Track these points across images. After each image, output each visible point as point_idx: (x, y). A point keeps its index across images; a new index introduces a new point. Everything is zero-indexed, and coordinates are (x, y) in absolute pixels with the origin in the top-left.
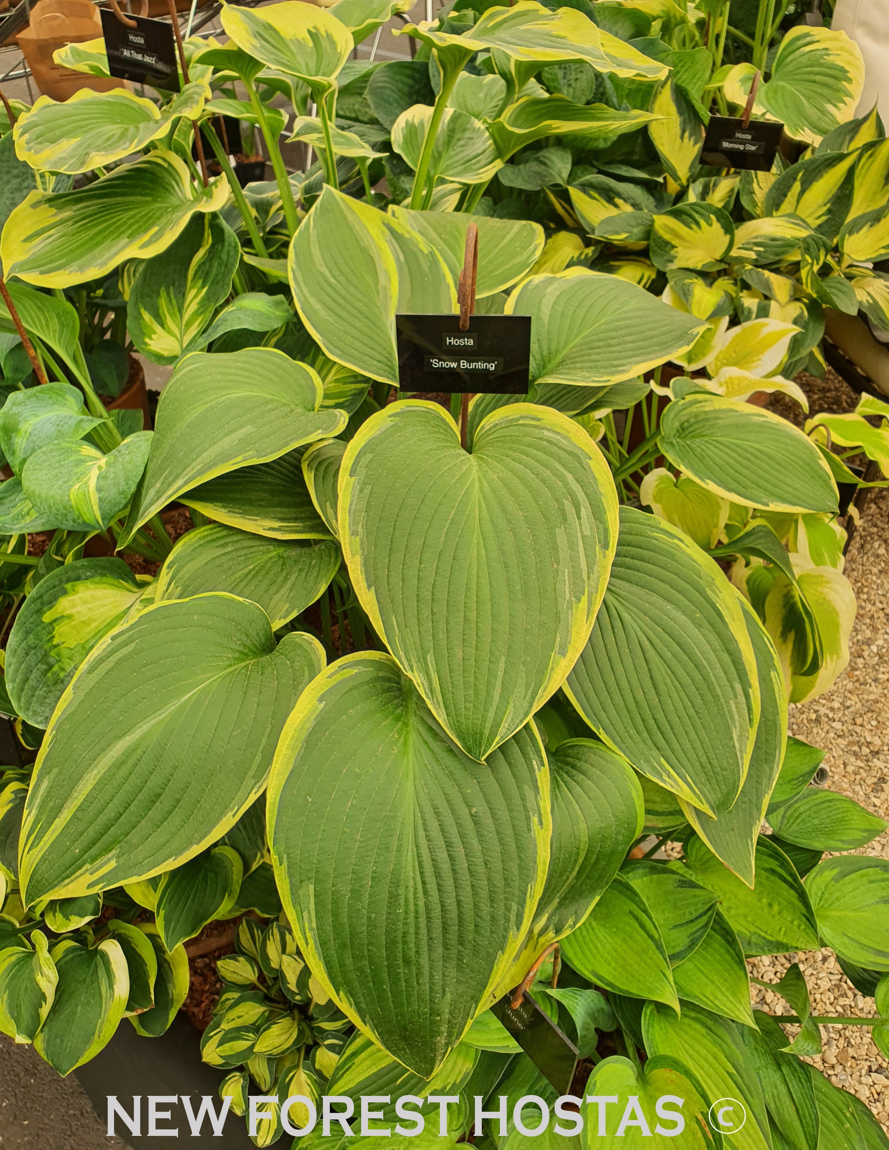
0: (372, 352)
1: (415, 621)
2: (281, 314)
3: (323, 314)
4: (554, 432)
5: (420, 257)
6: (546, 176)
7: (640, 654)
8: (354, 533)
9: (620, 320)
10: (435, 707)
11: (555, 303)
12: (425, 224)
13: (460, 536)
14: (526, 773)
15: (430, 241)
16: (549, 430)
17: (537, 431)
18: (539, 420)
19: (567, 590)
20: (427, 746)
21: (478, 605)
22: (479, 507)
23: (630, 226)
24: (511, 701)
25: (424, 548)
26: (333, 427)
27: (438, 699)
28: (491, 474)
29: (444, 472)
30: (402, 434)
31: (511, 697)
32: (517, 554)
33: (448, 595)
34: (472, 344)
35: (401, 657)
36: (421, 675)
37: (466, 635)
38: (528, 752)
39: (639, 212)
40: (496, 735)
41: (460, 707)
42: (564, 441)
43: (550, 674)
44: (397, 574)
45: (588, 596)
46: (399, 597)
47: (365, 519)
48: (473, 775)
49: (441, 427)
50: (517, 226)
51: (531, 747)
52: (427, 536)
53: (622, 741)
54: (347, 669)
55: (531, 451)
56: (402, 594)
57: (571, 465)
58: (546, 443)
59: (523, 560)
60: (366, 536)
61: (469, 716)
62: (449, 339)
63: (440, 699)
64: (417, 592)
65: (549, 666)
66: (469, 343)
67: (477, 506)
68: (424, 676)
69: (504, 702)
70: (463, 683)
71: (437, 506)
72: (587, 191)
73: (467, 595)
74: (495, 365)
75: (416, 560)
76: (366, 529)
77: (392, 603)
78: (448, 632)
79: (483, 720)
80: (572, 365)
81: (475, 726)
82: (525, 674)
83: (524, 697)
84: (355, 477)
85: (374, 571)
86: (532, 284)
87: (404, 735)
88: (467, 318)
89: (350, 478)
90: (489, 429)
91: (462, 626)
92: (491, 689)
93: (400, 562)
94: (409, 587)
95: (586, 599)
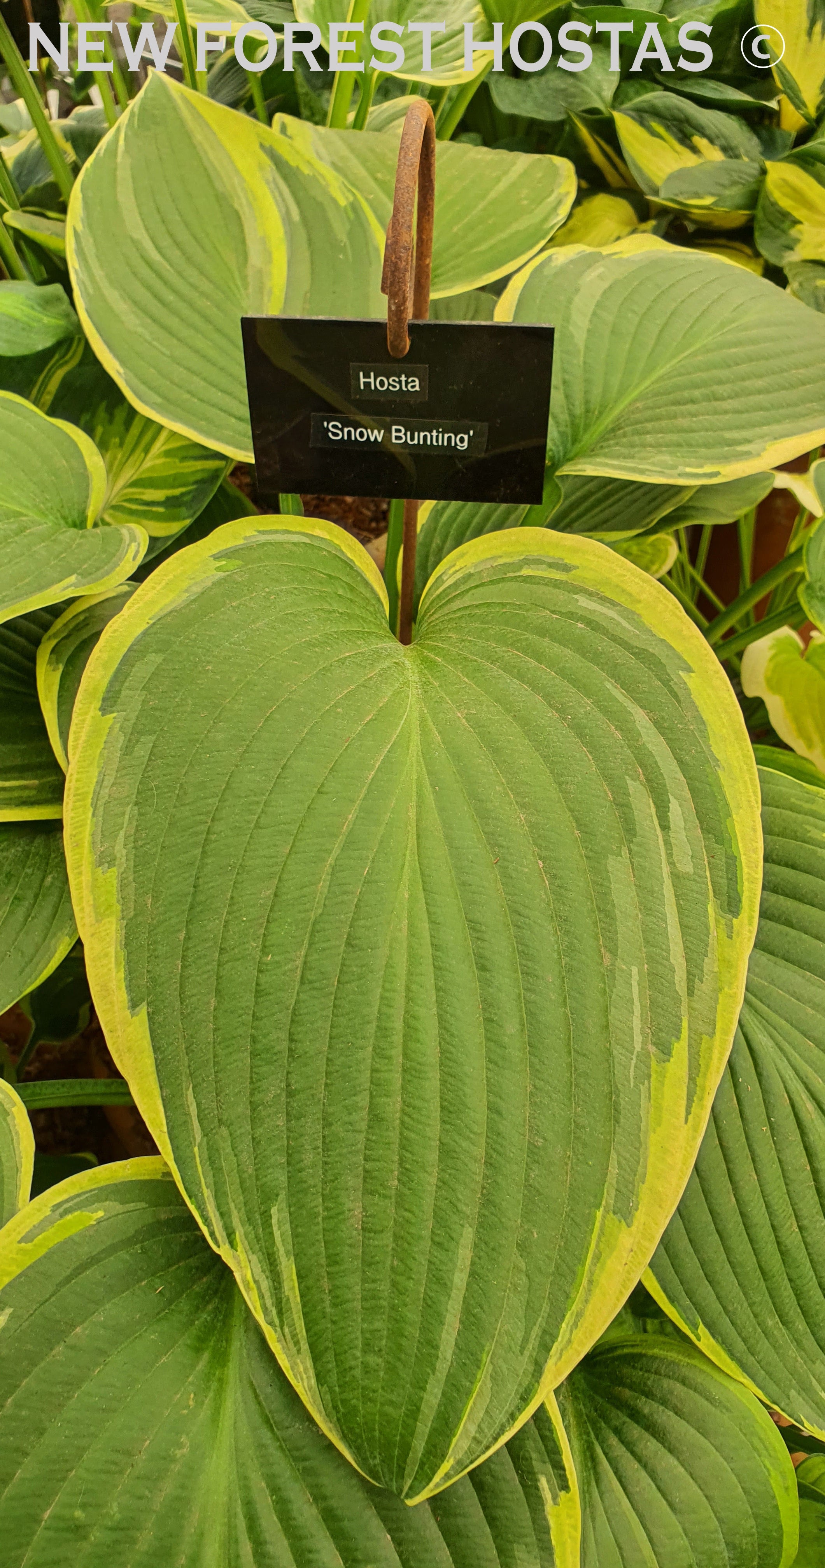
0: (228, 399)
1: (242, 1108)
2: (54, 322)
3: (131, 320)
4: (604, 600)
5: (331, 214)
6: (573, 96)
7: (796, 1136)
8: (104, 860)
9: (737, 344)
10: (286, 1349)
11: (599, 305)
12: (345, 152)
13: (367, 882)
14: (524, 1514)
15: (353, 182)
16: (590, 594)
17: (561, 595)
18: (567, 568)
19: (637, 1023)
20: (269, 1435)
21: (409, 1077)
22: (417, 802)
23: (718, 184)
24: (486, 1358)
25: (276, 908)
26: (106, 568)
27: (295, 1329)
28: (450, 708)
29: (335, 706)
30: (240, 604)
31: (486, 1349)
32: (512, 931)
33: (330, 1043)
34: (417, 388)
35: (204, 1203)
36: (254, 1258)
37: (374, 1160)
38: (527, 1455)
39: (735, 160)
40: (443, 1457)
41: (353, 1363)
42: (625, 624)
43: (592, 1273)
44: (206, 976)
45: (689, 1045)
46: (207, 1038)
47: (134, 823)
48: (384, 1520)
49: (344, 584)
50: (523, 161)
51: (535, 1441)
52: (285, 876)
53: (748, 1349)
54: (76, 1214)
55: (548, 647)
56: (216, 1030)
57: (644, 685)
58: (583, 626)
59: (527, 946)
60: (135, 867)
61: (374, 1391)
62: (364, 377)
63: (301, 1331)
64: (252, 1028)
65: (588, 1249)
66: (409, 386)
67: (414, 798)
68: (260, 1262)
69: (468, 1362)
70: (362, 1296)
71: (314, 795)
72: (646, 123)
73: (379, 1047)
74: (469, 437)
75: (254, 940)
76: (135, 848)
77: (189, 1051)
78: (326, 1148)
79: (409, 1410)
80: (636, 439)
81: (388, 1422)
82: (524, 1278)
83: (521, 1346)
84: (115, 715)
85: (148, 962)
86: (553, 264)
87: (211, 1394)
88: (406, 328)
89: (103, 715)
90: (455, 584)
91: (364, 1135)
92: (433, 1322)
93: (215, 943)
94: (232, 1012)
95: (685, 1054)
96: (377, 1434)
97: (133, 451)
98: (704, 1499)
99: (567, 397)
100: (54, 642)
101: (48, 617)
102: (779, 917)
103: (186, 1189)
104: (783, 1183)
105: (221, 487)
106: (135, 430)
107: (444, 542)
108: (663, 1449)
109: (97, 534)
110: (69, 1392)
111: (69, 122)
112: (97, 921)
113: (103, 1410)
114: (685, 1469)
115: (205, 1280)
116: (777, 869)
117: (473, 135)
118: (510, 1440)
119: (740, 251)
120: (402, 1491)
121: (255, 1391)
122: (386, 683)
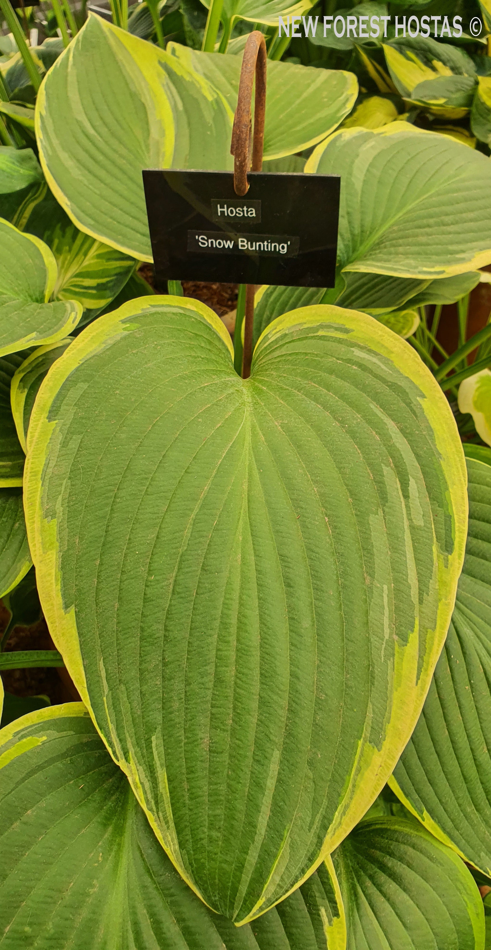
0: (136, 222)
1: (134, 673)
2: (27, 172)
3: (76, 172)
4: (370, 351)
5: (203, 105)
8: (49, 514)
9: (458, 190)
10: (160, 826)
11: (371, 165)
13: (216, 530)
14: (310, 931)
15: (217, 86)
16: (361, 348)
17: (343, 348)
18: (346, 331)
19: (386, 621)
20: (150, 880)
21: (240, 654)
22: (249, 479)
23: (448, 91)
24: (286, 834)
25: (158, 546)
26: (55, 328)
27: (166, 813)
28: (271, 420)
29: (197, 417)
30: (138, 352)
31: (287, 828)
32: (307, 562)
33: (190, 632)
34: (254, 215)
35: (109, 733)
36: (140, 768)
37: (218, 707)
38: (313, 894)
39: (460, 76)
40: (258, 896)
41: (202, 836)
42: (383, 367)
43: (355, 780)
44: (112, 588)
45: (420, 635)
46: (112, 628)
47: (68, 491)
48: (221, 935)
49: (205, 340)
50: (325, 74)
51: (318, 885)
52: (163, 526)
53: (455, 826)
54: (29, 738)
55: (334, 381)
56: (118, 623)
57: (395, 406)
58: (356, 368)
59: (317, 571)
60: (68, 518)
61: (216, 854)
62: (221, 208)
63: (170, 815)
64: (141, 622)
65: (353, 765)
66: (249, 213)
67: (247, 476)
68: (144, 771)
69: (275, 836)
70: (209, 793)
71: (182, 474)
72: (403, 51)
73: (222, 635)
74: (288, 246)
75: (143, 566)
76: (68, 506)
77: (101, 636)
78: (187, 700)
79: (237, 867)
80: (392, 249)
81: (224, 874)
82: (312, 783)
83: (309, 826)
84: (57, 421)
85: (76, 580)
86: (342, 139)
87: (113, 854)
88: (246, 177)
89: (49, 422)
90: (276, 340)
91: (211, 691)
92: (254, 811)
93: (118, 568)
94: (129, 612)
95: (417, 641)
96: (217, 881)
97: (77, 254)
98: (425, 921)
99: (350, 222)
100: (22, 375)
101: (20, 359)
102: (478, 554)
103: (98, 724)
104: (478, 722)
105: (132, 278)
106: (78, 242)
107: (271, 314)
108: (400, 889)
109: (50, 306)
110: (22, 851)
111: (42, 47)
112: (44, 553)
113: (44, 863)
114: (414, 902)
115: (111, 780)
116: (477, 522)
117: (295, 59)
118: (303, 885)
119: (462, 133)
120: (232, 917)
121: (141, 852)
122: (230, 403)
